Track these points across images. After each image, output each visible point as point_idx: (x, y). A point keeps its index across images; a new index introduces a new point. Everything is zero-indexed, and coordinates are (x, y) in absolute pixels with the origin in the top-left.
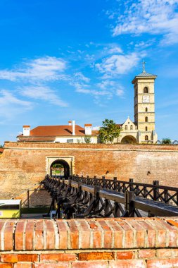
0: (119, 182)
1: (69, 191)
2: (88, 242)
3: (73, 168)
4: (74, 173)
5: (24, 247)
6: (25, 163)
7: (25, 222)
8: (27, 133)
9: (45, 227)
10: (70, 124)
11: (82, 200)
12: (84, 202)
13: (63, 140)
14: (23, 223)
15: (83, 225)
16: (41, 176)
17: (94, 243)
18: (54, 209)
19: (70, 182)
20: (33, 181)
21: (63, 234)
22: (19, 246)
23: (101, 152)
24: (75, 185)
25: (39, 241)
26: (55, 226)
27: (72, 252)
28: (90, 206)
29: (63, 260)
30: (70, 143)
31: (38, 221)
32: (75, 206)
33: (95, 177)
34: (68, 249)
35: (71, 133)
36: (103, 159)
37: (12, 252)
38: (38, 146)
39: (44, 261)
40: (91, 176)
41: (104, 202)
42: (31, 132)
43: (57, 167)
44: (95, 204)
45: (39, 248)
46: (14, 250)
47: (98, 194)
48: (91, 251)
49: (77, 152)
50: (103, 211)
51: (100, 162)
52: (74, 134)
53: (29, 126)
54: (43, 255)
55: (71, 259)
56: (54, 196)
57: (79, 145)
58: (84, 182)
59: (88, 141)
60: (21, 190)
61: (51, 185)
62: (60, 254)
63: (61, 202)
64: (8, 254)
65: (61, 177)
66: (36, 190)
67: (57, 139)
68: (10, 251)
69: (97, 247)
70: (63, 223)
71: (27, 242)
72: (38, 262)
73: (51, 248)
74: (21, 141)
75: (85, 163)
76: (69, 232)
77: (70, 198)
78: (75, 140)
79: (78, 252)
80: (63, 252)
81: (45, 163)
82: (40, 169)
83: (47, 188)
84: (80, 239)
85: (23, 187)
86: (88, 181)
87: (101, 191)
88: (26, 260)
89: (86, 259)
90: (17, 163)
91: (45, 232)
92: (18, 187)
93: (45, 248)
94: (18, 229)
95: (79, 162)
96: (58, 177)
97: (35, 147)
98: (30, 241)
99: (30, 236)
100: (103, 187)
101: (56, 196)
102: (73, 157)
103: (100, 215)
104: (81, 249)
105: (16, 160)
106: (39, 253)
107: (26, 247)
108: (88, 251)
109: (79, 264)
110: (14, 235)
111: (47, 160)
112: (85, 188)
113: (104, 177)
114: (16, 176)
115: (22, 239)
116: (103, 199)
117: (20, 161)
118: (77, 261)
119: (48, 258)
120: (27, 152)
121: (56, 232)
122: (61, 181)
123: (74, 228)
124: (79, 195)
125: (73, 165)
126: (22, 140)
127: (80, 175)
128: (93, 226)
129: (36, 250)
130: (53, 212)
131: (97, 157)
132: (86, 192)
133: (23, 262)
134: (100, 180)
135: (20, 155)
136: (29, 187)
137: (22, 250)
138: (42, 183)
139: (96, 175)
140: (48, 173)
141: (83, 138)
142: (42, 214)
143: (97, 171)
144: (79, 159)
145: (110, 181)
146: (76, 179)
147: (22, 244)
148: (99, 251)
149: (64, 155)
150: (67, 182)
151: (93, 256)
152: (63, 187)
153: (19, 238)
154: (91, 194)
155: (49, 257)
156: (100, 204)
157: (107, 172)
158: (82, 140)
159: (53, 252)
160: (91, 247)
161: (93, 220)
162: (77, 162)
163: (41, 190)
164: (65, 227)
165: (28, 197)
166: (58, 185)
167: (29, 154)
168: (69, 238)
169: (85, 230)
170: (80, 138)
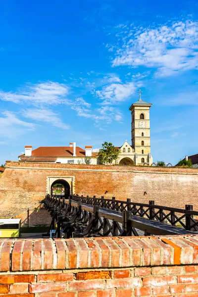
0: (118, 202)
1: (69, 210)
2: (86, 261)
3: (74, 188)
4: (74, 193)
5: (21, 267)
6: (25, 182)
7: (23, 242)
8: (28, 153)
9: (43, 246)
10: (71, 146)
11: (82, 220)
12: (83, 221)
13: (64, 161)
14: (21, 243)
15: (81, 244)
16: (42, 196)
17: (92, 262)
18: (53, 228)
19: (70, 201)
20: (33, 201)
21: (61, 254)
22: (16, 266)
23: (100, 173)
24: (75, 204)
25: (37, 261)
26: (53, 245)
27: (70, 271)
28: (90, 225)
29: (61, 280)
30: (70, 164)
31: (37, 240)
32: (75, 225)
33: (94, 196)
34: (66, 269)
35: (72, 154)
36: (103, 180)
37: (9, 273)
38: (39, 166)
39: (41, 281)
40: (91, 196)
41: (103, 221)
42: (33, 152)
43: (58, 186)
44: (94, 223)
45: (36, 269)
46: (11, 270)
47: (97, 213)
48: (89, 270)
49: (77, 172)
50: (102, 230)
51: (99, 182)
52: (75, 155)
53: (31, 147)
54: (41, 275)
55: (68, 279)
56: (54, 215)
57: (80, 166)
58: (84, 202)
59: (88, 162)
60: (21, 210)
61: (51, 205)
62: (58, 274)
63: (61, 221)
64: (4, 276)
65: (61, 197)
66: (36, 209)
67: (58, 160)
68: (6, 271)
69: (95, 266)
70: (62, 243)
71: (24, 263)
72: (35, 283)
73: (48, 268)
74: (23, 161)
75: (85, 183)
76: (68, 251)
77: (70, 217)
78: (76, 161)
79: (76, 271)
80: (60, 272)
81: (46, 183)
82: (41, 188)
83: (47, 207)
84: (78, 258)
85: (24, 206)
86: (88, 201)
87: (99, 211)
88: (23, 281)
89: (83, 279)
90: (18, 182)
91: (43, 252)
92: (18, 206)
93: (43, 268)
94: (16, 249)
95: (79, 182)
96: (58, 196)
97: (37, 167)
98: (27, 261)
99: (28, 256)
100: (102, 207)
101: (56, 215)
102: (74, 177)
103: (99, 234)
104: (79, 269)
105: (17, 179)
106: (36, 273)
107: (23, 268)
108: (86, 270)
109: (77, 284)
110: (11, 255)
111: (48, 180)
112: (85, 207)
113: (103, 197)
114: (17, 195)
115: (20, 259)
116: (102, 218)
117: (21, 180)
118: (75, 281)
119: (46, 279)
120: (28, 172)
121: (54, 251)
122: (61, 200)
123: (72, 248)
124: (78, 214)
125: (74, 185)
126: (24, 159)
127: (80, 195)
128: (91, 245)
129: (33, 270)
130: (52, 232)
131: (97, 178)
132: (85, 211)
133: (19, 284)
134: (99, 199)
135: (21, 174)
136: (29, 206)
137: (19, 271)
138: (42, 202)
139: (95, 195)
140: (49, 193)
141: (84, 159)
142: (41, 234)
143: (96, 191)
144: (79, 180)
145: (109, 200)
146: (77, 198)
147: (19, 265)
148: (97, 270)
149: (65, 175)
150: (67, 201)
151: (90, 275)
152: (63, 206)
153: (16, 259)
154: (90, 214)
155: (46, 277)
156: (99, 223)
157: (106, 192)
158: (82, 161)
159: (51, 272)
160: (89, 266)
161: (92, 239)
162: (77, 182)
163: (41, 209)
164: (63, 246)
165: (28, 216)
166: (59, 205)
167: (30, 173)
168: (67, 257)
169: (83, 249)
170: (80, 159)
